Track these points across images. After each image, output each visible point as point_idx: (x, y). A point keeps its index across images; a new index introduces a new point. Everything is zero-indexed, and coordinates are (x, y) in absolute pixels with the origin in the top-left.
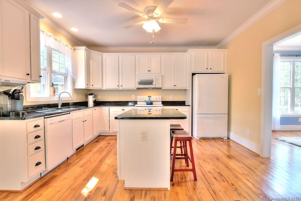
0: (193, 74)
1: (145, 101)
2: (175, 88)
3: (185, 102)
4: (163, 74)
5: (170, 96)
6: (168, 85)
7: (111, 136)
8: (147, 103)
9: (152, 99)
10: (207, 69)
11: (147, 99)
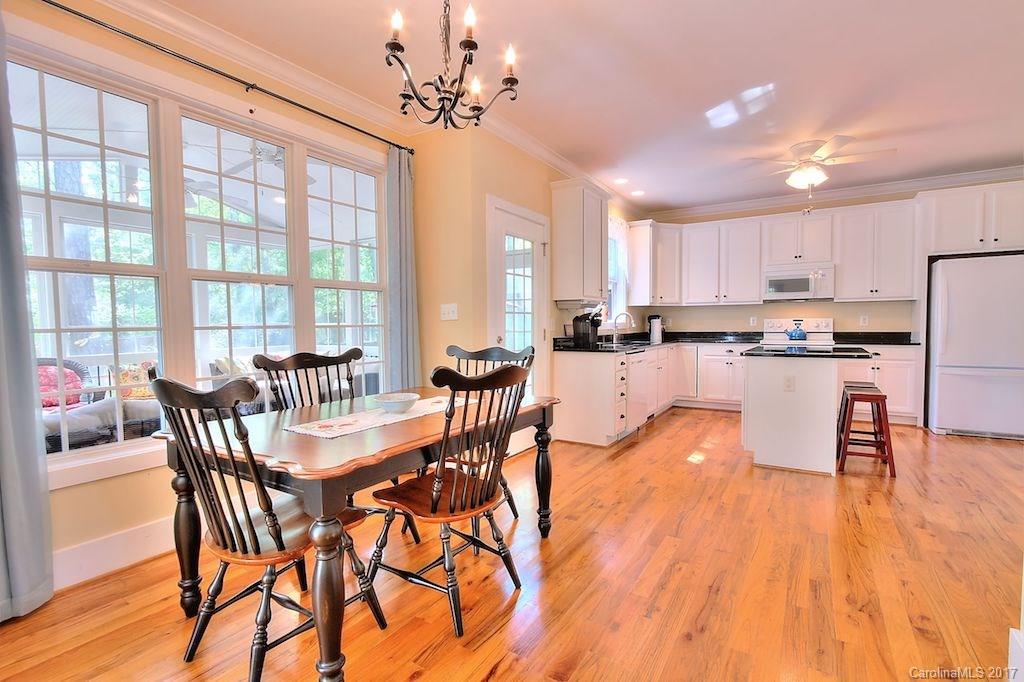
0: (932, 260)
1: (786, 332)
2: (875, 297)
3: (908, 335)
4: (837, 261)
5: (862, 318)
6: (853, 289)
7: (700, 409)
8: (791, 336)
9: (804, 327)
10: (982, 240)
11: (792, 327)
